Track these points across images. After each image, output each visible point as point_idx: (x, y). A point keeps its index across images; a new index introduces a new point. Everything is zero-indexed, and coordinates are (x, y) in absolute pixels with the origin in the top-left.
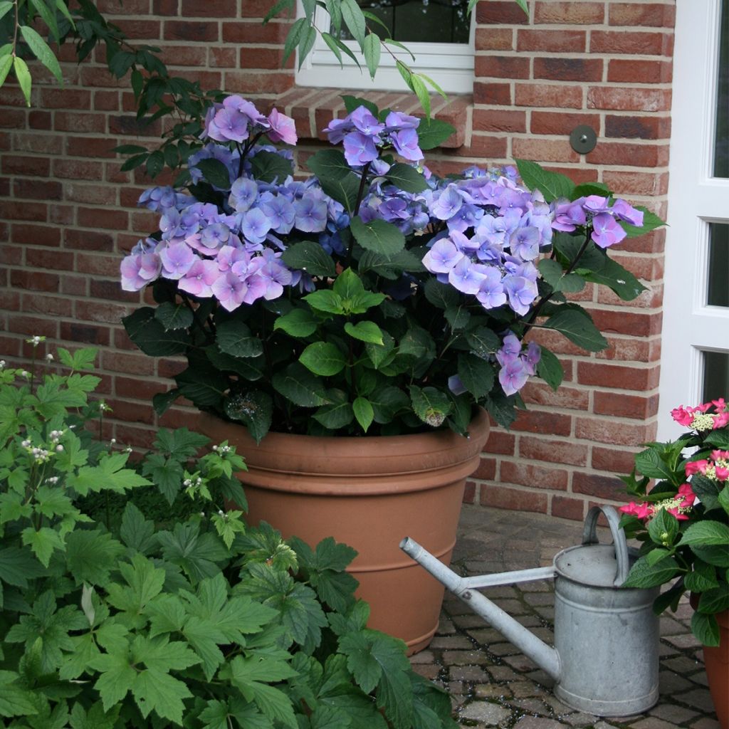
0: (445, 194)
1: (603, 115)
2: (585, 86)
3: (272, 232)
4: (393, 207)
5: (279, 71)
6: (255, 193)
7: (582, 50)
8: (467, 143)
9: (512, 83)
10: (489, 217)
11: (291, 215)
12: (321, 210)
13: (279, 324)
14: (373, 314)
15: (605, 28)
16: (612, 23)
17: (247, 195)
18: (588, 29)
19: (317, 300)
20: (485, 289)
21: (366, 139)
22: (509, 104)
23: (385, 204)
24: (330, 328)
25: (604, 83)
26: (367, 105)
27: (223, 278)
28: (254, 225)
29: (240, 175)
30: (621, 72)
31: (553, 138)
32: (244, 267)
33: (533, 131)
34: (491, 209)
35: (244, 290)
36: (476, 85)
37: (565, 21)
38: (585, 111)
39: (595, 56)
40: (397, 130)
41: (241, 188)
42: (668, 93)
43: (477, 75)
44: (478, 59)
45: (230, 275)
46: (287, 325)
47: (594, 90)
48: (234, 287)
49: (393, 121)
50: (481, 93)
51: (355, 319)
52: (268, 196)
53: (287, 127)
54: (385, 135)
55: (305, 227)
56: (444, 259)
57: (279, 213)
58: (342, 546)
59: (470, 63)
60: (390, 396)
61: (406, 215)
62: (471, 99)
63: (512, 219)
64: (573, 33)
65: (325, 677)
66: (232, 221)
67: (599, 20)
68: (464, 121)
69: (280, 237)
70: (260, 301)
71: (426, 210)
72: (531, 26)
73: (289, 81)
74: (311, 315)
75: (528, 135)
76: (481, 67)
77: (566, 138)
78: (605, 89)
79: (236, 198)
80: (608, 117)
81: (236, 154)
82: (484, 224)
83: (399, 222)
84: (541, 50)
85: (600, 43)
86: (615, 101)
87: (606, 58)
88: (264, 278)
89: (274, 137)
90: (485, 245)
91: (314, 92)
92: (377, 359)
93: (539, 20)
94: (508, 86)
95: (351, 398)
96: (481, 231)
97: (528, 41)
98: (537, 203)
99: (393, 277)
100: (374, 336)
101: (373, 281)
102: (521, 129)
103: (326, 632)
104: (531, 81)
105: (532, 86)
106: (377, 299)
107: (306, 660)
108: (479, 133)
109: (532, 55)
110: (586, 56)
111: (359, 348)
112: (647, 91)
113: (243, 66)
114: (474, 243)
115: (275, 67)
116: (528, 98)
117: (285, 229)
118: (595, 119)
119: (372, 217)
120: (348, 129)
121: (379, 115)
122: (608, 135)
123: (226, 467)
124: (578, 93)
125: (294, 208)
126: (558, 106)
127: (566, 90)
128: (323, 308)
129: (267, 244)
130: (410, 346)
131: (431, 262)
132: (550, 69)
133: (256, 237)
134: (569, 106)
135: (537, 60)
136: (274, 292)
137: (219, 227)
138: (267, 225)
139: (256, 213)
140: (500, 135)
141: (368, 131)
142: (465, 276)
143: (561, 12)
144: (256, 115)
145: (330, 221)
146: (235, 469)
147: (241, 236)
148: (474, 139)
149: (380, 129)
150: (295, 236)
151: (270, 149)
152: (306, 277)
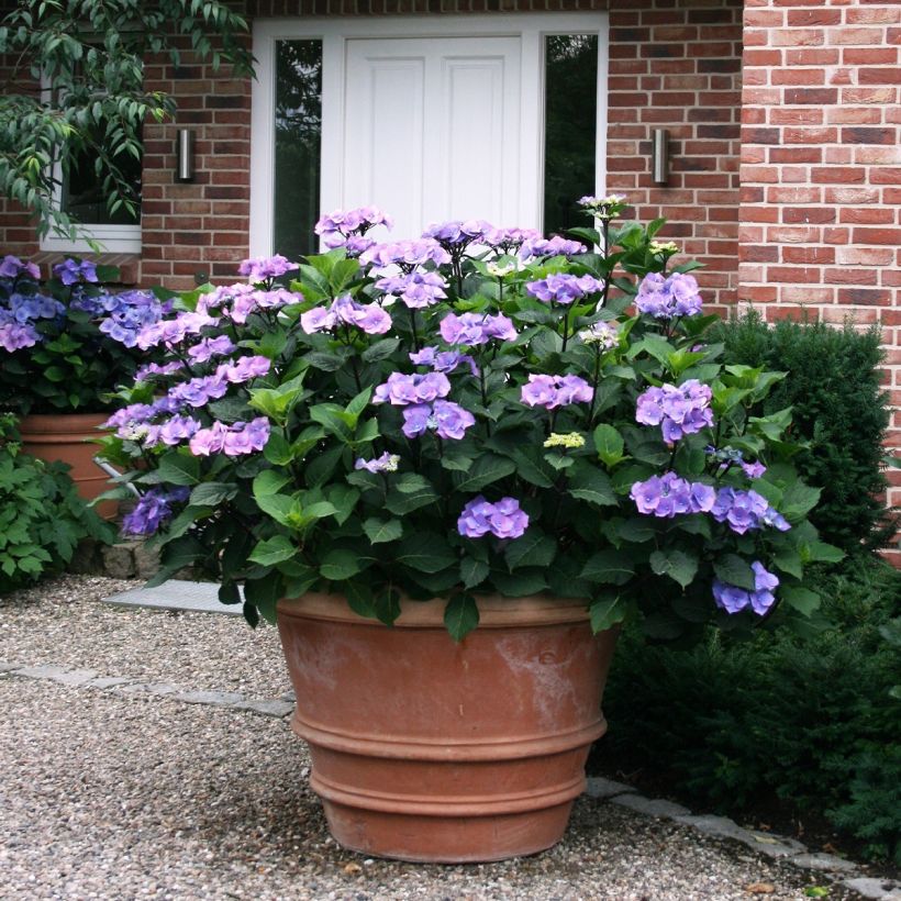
0: (111, 299)
1: (211, 263)
2: (202, 248)
3: (29, 318)
4: (86, 305)
5: (31, 243)
6: (21, 301)
7: (199, 228)
8: (139, 281)
9: (163, 247)
10: (132, 309)
11: (39, 310)
12: (53, 308)
13: (34, 358)
14: (77, 352)
15: (211, 215)
16: (215, 213)
17: (17, 302)
18: (202, 216)
19: (51, 346)
20: (127, 339)
21: (72, 273)
22: (161, 258)
23: (83, 304)
24: (58, 360)
25: (212, 246)
26: (73, 258)
27: (7, 338)
28: (21, 315)
29: (13, 292)
30: (220, 240)
31: (186, 277)
32: (17, 332)
33: (175, 273)
34: (133, 306)
35: (18, 342)
36: (143, 248)
37: (190, 212)
38: (202, 262)
39: (207, 231)
40: (86, 269)
41: (14, 298)
42: (248, 250)
43: (144, 243)
44: (143, 234)
45: (11, 336)
46: (38, 359)
47: (206, 249)
48: (12, 341)
49: (84, 265)
50: (146, 253)
51: (70, 355)
52: (27, 302)
53: (36, 270)
54: (80, 271)
55: (45, 316)
56: (109, 326)
57: (33, 309)
58: (66, 464)
59: (139, 236)
60: (87, 393)
61: (93, 309)
62: (140, 256)
63: (142, 310)
64: (194, 219)
65: (58, 512)
66: (11, 313)
67: (208, 211)
68: (136, 269)
69: (33, 320)
70: (25, 347)
71: (102, 307)
72: (172, 215)
73: (36, 248)
74: (48, 353)
75: (172, 276)
76: (145, 238)
77: (192, 277)
78: (212, 249)
79: (12, 304)
80: (214, 265)
81: (10, 284)
82: (130, 313)
83: (90, 312)
84: (178, 228)
85: (210, 224)
86: (218, 255)
87: (212, 232)
88: (26, 337)
89: (30, 276)
90: (129, 321)
91: (51, 255)
92: (80, 372)
93: (176, 212)
94: (160, 249)
95: (68, 395)
96: (128, 315)
97: (171, 223)
98: (156, 303)
99: (86, 336)
100: (78, 361)
101: (76, 338)
102: (168, 272)
103: (58, 494)
104: (173, 245)
105: (173, 248)
106: (79, 345)
107: (49, 503)
108: (145, 275)
109: (172, 231)
110: (202, 231)
111: (71, 368)
112: (234, 250)
113: (8, 240)
114: (124, 320)
115: (28, 240)
116: (172, 255)
117: (35, 317)
118: (207, 266)
119: (77, 310)
120: (64, 268)
121: (78, 262)
122: (215, 274)
123: (11, 422)
124: (198, 252)
125: (40, 307)
126: (188, 259)
127: (192, 250)
128: (54, 349)
129: (27, 323)
130: (95, 367)
131: (103, 328)
132: (182, 239)
133: (22, 320)
134: (194, 259)
135: (176, 234)
136: (31, 344)
137: (5, 316)
138: (27, 315)
139: (22, 309)
140: (157, 276)
141: (73, 269)
142: (118, 333)
143: (188, 207)
144: (20, 264)
145: (57, 314)
146: (15, 423)
147: (15, 319)
148: (143, 279)
149: (78, 269)
150: (41, 319)
151: (27, 281)
152: (46, 336)
